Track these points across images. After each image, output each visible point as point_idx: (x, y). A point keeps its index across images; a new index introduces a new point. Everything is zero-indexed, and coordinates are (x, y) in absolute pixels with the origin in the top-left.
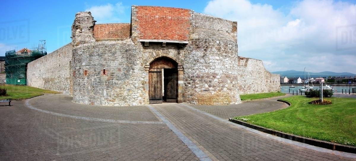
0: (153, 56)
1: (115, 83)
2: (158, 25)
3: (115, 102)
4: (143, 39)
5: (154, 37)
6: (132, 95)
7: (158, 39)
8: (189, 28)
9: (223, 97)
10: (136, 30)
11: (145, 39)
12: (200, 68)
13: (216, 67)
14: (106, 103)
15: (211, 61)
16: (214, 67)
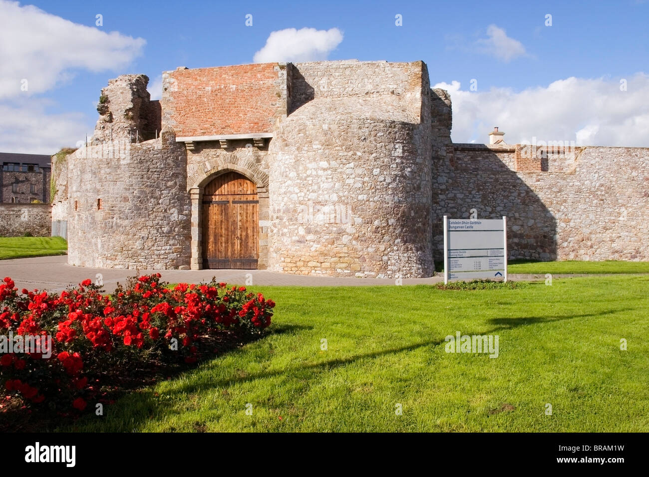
0: (206, 170)
1: (116, 224)
2: (210, 105)
3: (116, 262)
4: (182, 136)
5: (202, 131)
6: (152, 249)
7: (210, 133)
8: (274, 103)
9: (336, 257)
10: (168, 119)
11: (185, 136)
12: (289, 191)
13: (322, 186)
14: (100, 262)
15: (309, 172)
16: (316, 187)
